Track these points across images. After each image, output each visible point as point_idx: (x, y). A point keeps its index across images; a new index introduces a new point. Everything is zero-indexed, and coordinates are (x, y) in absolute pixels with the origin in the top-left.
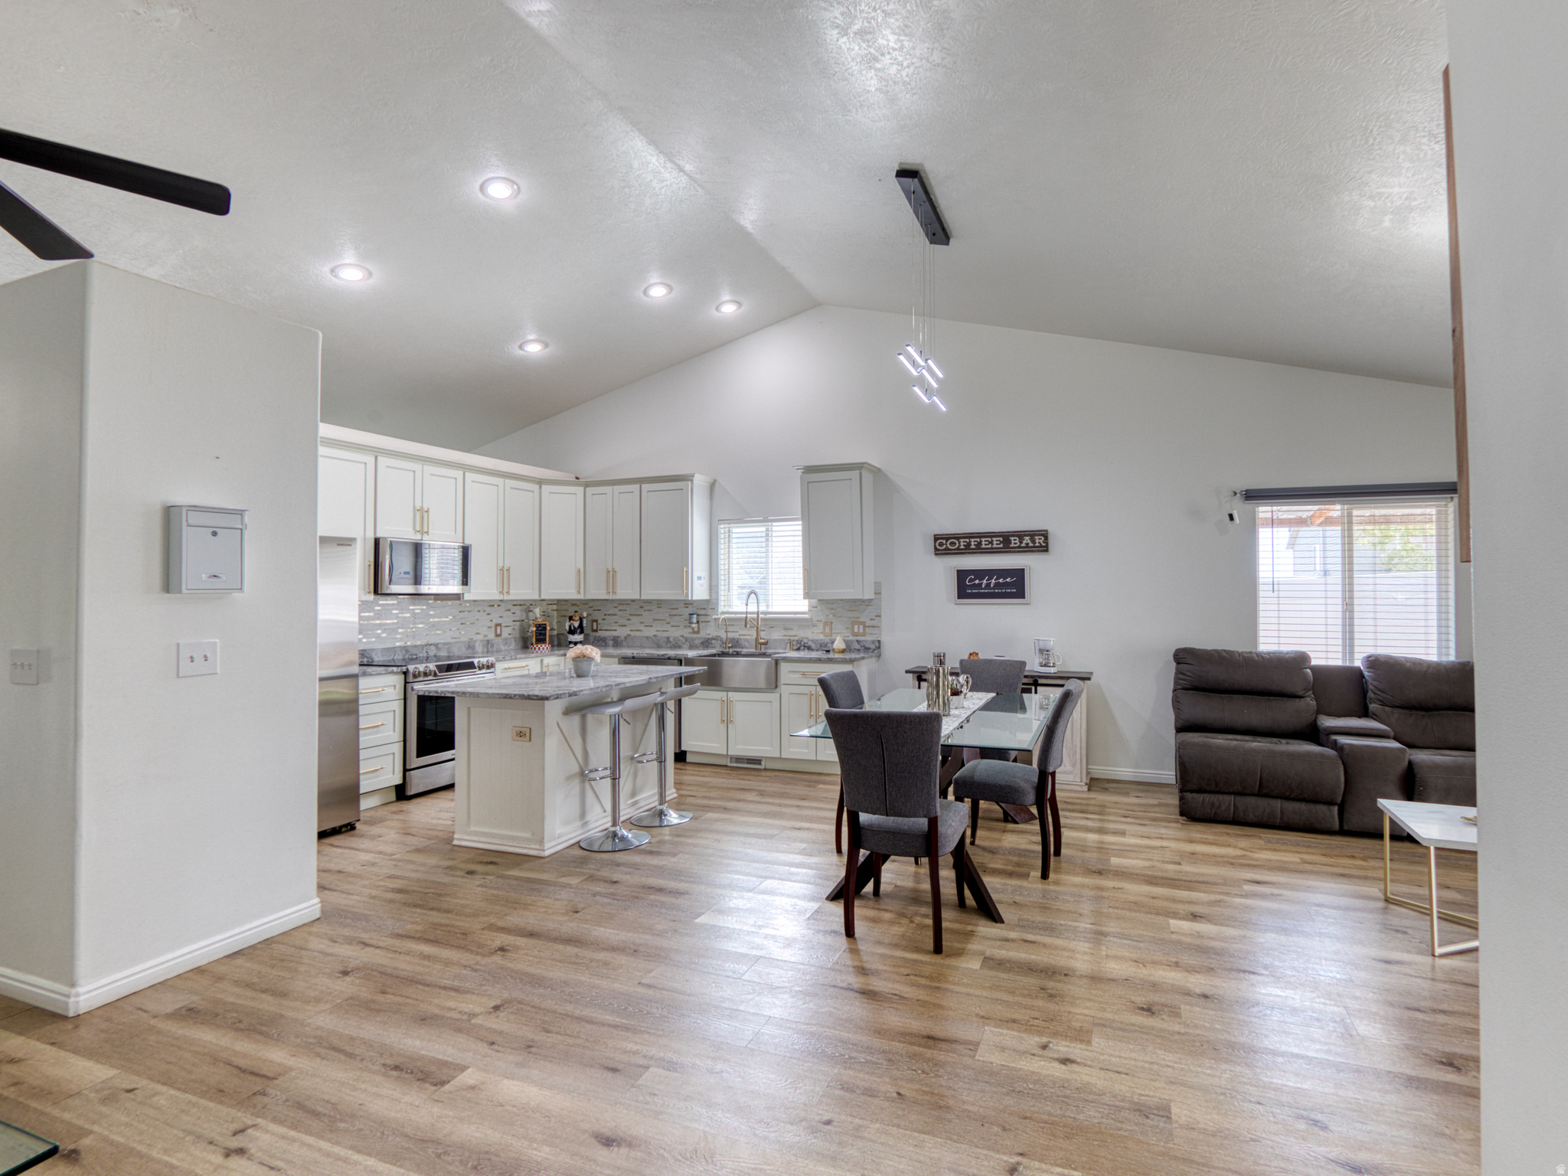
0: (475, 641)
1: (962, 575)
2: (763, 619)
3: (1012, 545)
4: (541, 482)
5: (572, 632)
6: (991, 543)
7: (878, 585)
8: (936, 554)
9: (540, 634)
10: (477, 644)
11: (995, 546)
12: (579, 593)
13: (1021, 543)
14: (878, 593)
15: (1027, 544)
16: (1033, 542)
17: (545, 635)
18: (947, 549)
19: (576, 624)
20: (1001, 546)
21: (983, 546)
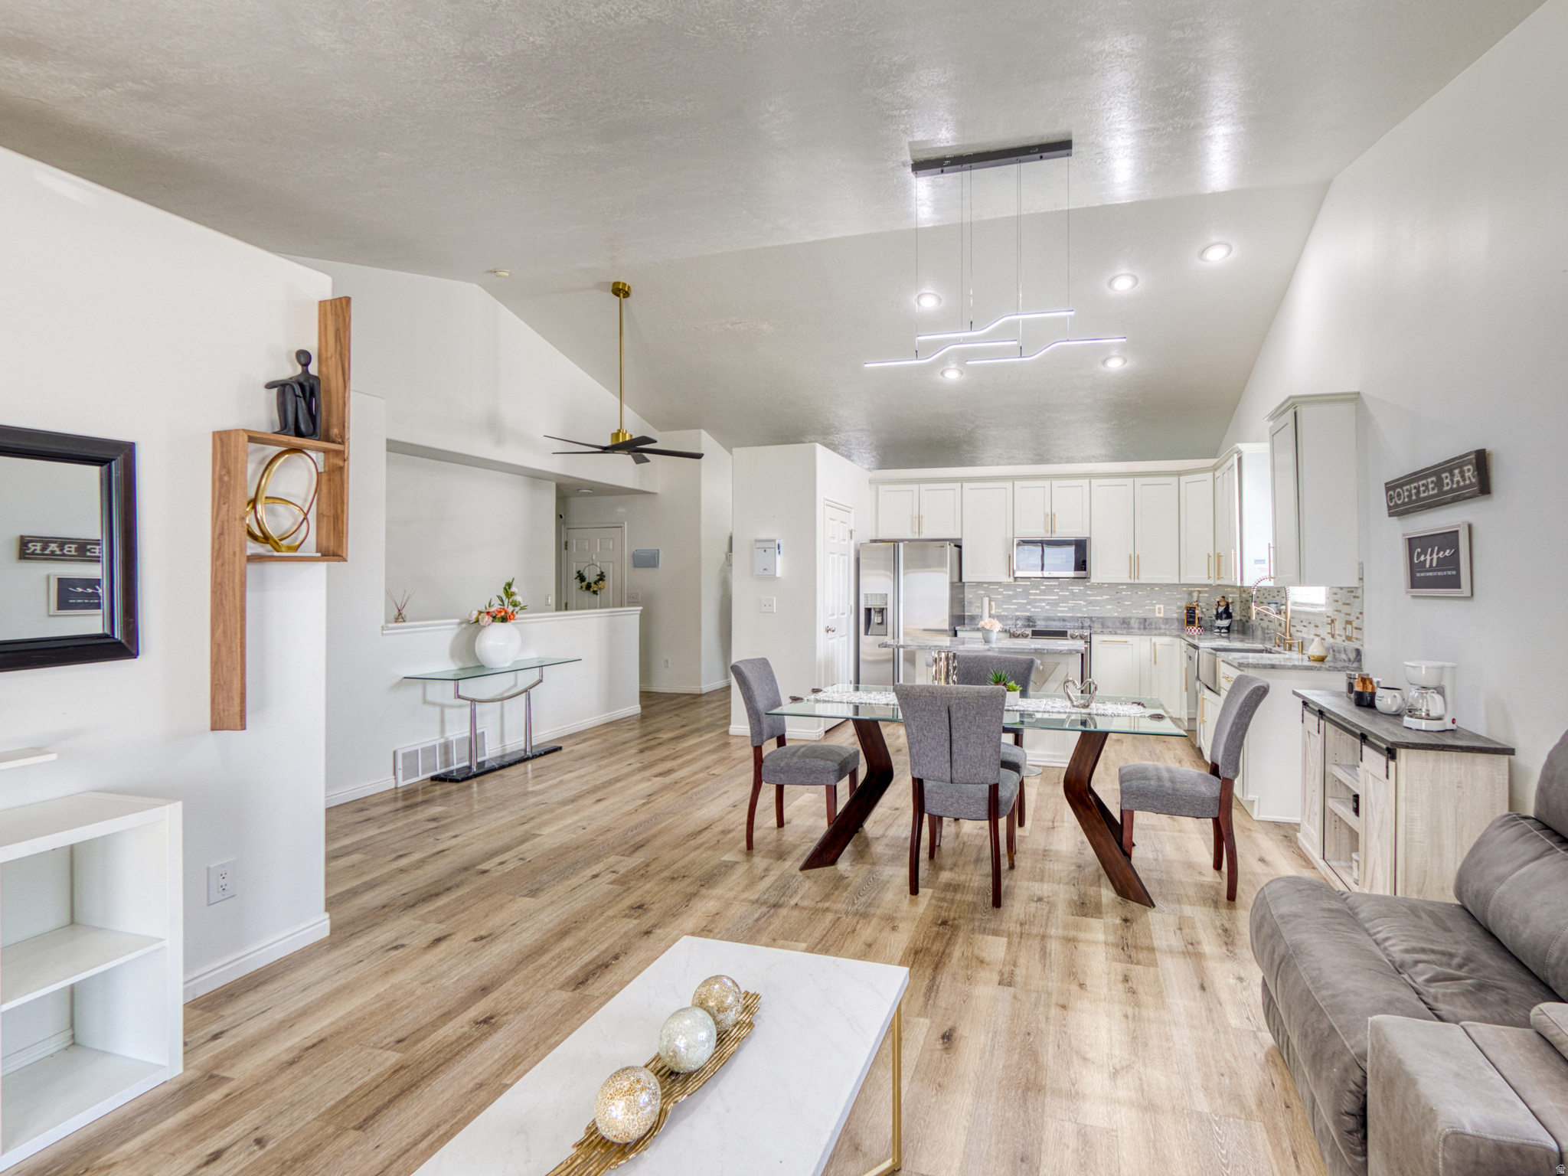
0: (1130, 618)
1: (1412, 543)
2: (1292, 611)
3: (1446, 488)
4: (1179, 474)
5: (1219, 616)
6: (1426, 486)
7: (1361, 566)
8: (1390, 515)
9: (1191, 617)
10: (1132, 621)
11: (1431, 493)
12: (1209, 578)
13: (1452, 481)
14: (1361, 579)
15: (1458, 482)
16: (1463, 477)
17: (1194, 617)
18: (1397, 505)
19: (1221, 609)
20: (1436, 491)
21: (1422, 495)
